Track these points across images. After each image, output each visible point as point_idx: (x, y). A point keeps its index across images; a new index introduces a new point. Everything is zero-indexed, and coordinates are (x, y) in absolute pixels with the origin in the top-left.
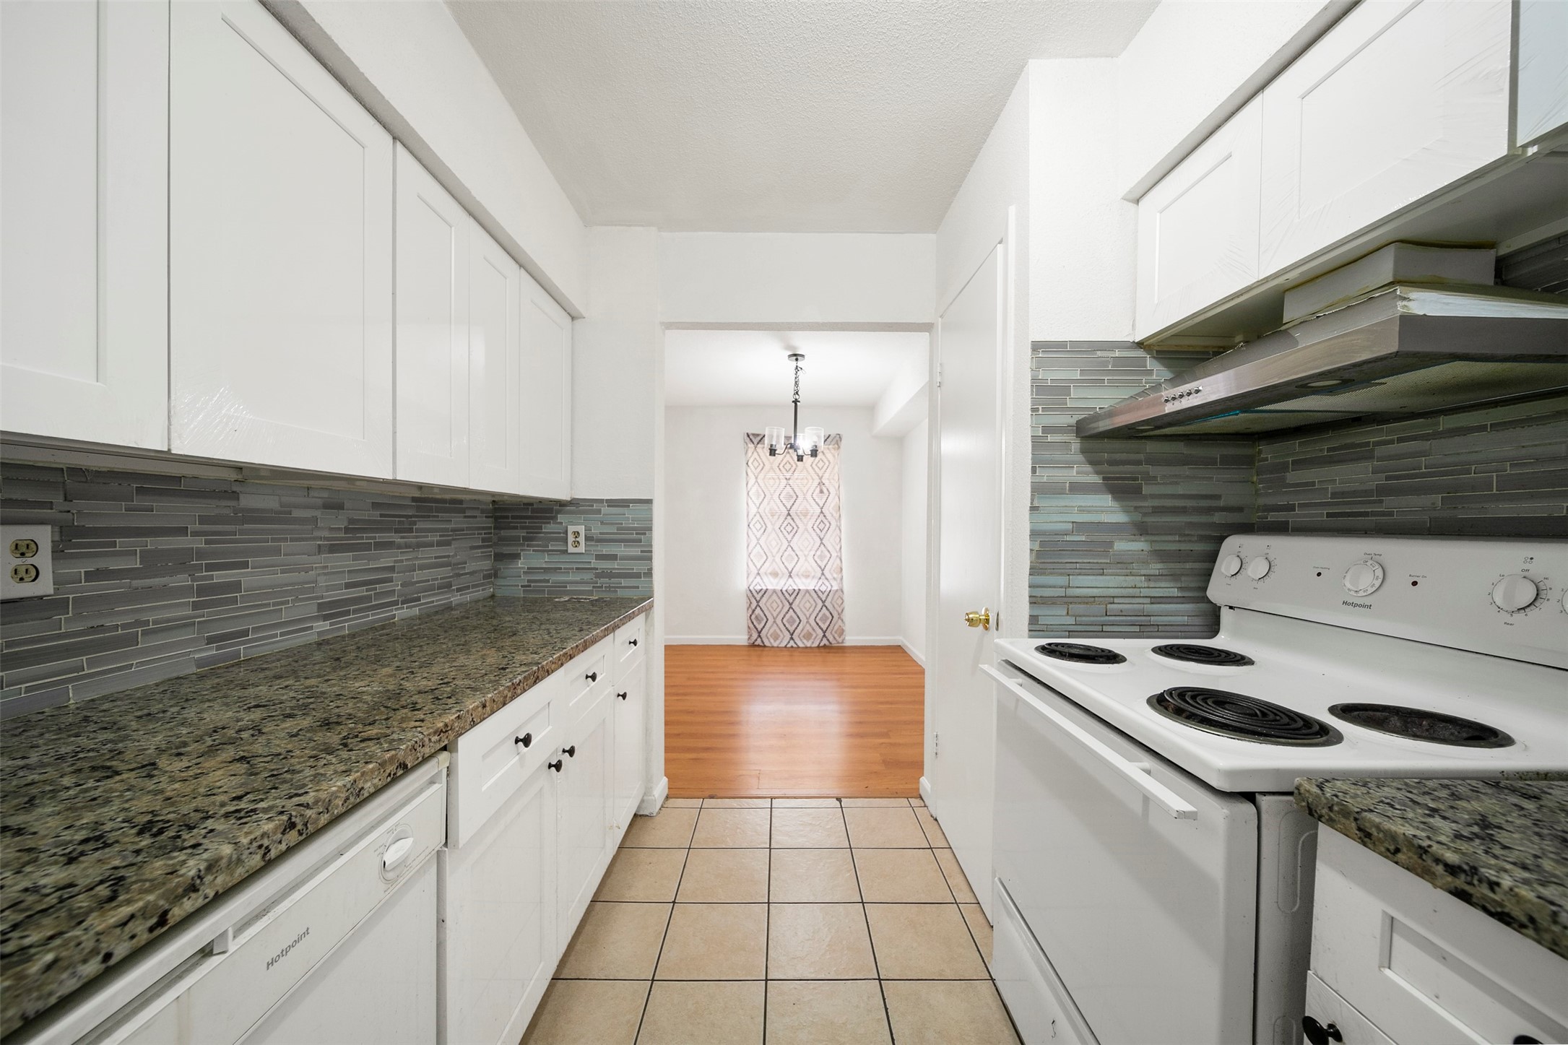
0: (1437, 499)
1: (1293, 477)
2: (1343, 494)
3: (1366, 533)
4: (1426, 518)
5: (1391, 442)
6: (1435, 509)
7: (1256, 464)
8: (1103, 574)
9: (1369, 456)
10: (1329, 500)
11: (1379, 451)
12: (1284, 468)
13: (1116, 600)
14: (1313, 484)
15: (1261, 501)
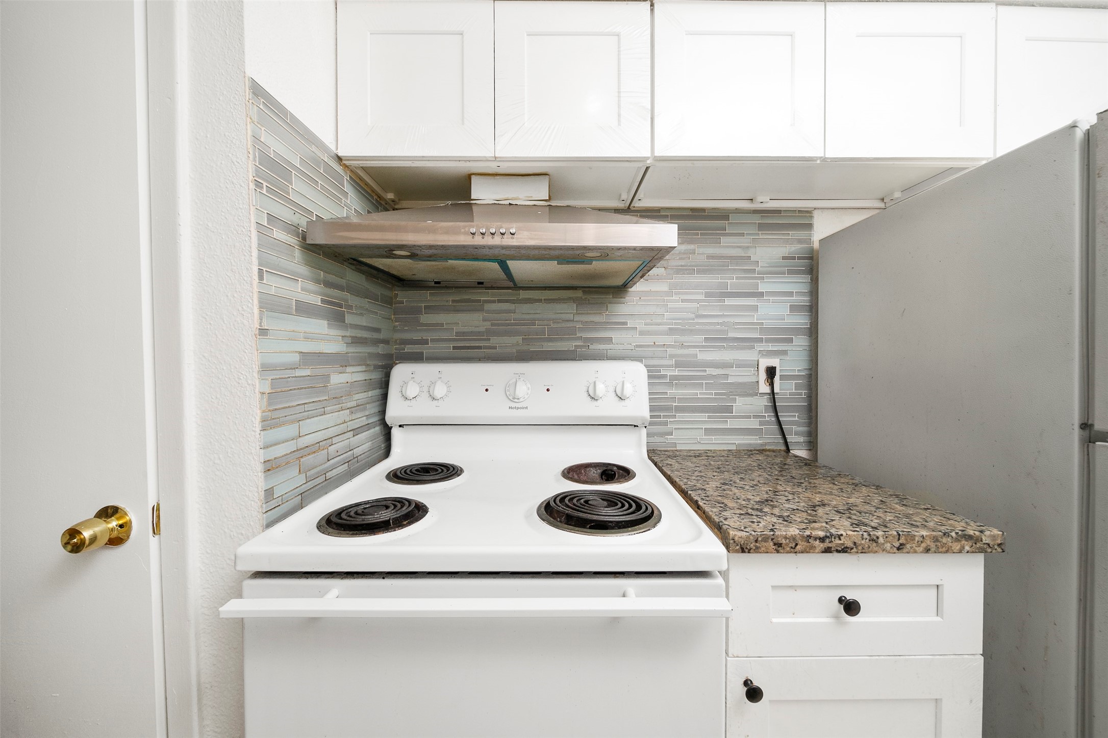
0: (519, 339)
1: (425, 318)
2: (464, 333)
3: (480, 360)
4: (514, 350)
5: (494, 302)
6: (518, 345)
7: (394, 306)
8: (325, 414)
9: (481, 310)
10: (454, 337)
11: (487, 306)
12: (417, 311)
13: (335, 440)
14: (442, 325)
15: (398, 336)
